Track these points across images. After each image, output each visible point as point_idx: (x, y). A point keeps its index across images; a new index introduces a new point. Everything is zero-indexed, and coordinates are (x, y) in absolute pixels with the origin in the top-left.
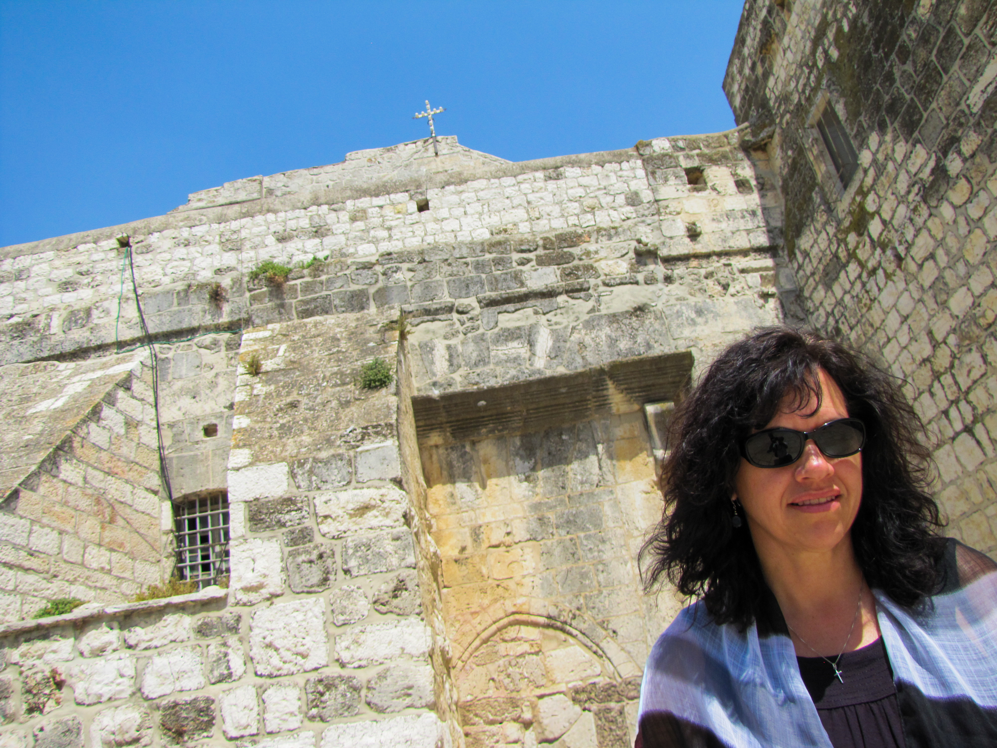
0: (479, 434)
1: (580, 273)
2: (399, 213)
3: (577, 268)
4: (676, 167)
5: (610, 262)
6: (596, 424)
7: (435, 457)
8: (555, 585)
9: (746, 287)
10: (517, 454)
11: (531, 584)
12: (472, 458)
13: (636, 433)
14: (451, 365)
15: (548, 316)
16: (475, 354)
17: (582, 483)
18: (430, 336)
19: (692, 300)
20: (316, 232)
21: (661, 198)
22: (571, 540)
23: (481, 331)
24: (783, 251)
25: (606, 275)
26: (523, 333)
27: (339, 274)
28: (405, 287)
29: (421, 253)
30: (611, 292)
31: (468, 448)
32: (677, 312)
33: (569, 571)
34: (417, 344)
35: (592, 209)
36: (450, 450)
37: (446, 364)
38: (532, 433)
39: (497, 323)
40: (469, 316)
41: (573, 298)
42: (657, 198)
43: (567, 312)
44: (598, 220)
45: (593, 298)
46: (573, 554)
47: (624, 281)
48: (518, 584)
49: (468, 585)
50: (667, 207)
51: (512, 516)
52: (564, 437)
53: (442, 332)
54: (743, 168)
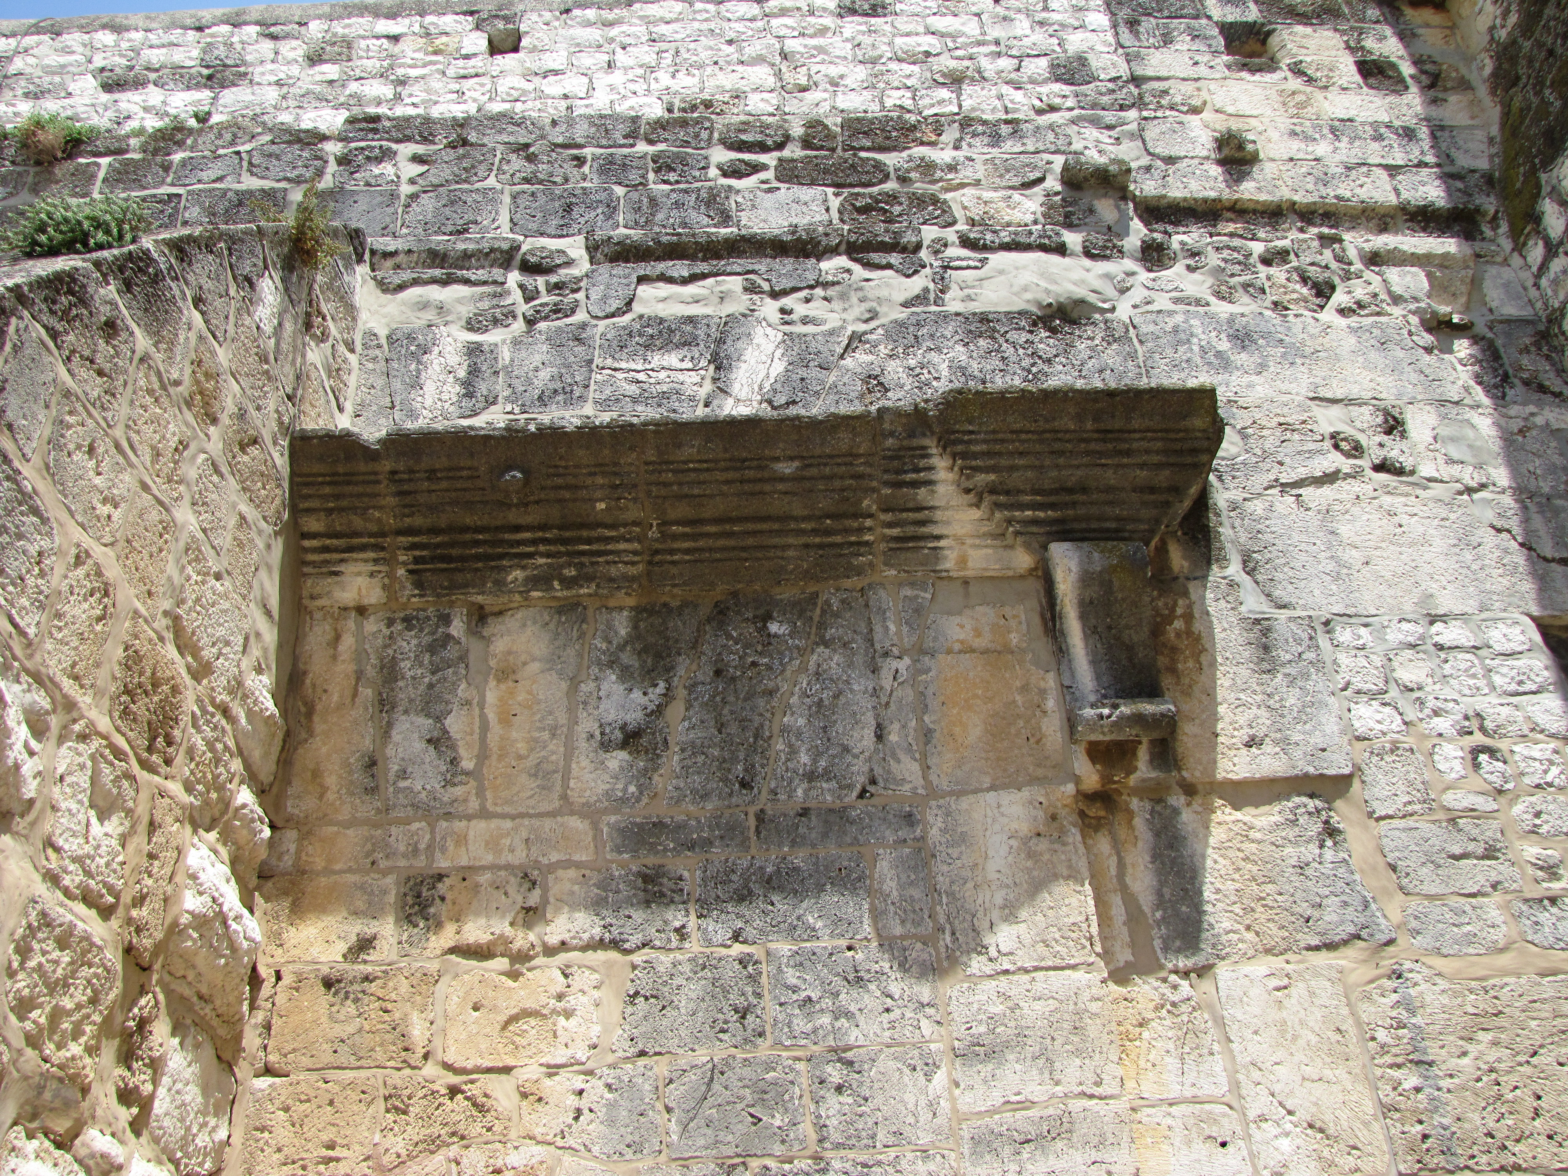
0: (500, 584)
1: (897, 209)
2: (435, 53)
3: (893, 198)
4: (1196, 17)
5: (987, 195)
6: (883, 597)
7: (348, 642)
8: (661, 1118)
9: (1383, 296)
10: (611, 664)
11: (572, 1101)
12: (463, 658)
13: (1014, 638)
14: (470, 395)
15: (787, 301)
16: (545, 374)
17: (811, 776)
18: (429, 315)
19: (1223, 309)
20: (210, 78)
21: (1150, 73)
22: (743, 962)
23: (580, 316)
24: (1495, 228)
25: (972, 222)
26: (701, 333)
27: (221, 152)
28: (393, 196)
29: (461, 124)
30: (984, 261)
31: (457, 628)
32: (1176, 330)
33: (715, 1071)
34: (383, 333)
35: (955, 80)
36: (398, 626)
37: (453, 390)
38: (675, 603)
39: (629, 303)
40: (553, 279)
41: (868, 265)
42: (1139, 72)
43: (843, 297)
44: (967, 104)
45: (927, 271)
46: (743, 1013)
47: (1023, 239)
48: (525, 1095)
49: (349, 1075)
50: (1165, 92)
51: (554, 857)
52: (774, 627)
53: (466, 311)
54: (1382, 38)
